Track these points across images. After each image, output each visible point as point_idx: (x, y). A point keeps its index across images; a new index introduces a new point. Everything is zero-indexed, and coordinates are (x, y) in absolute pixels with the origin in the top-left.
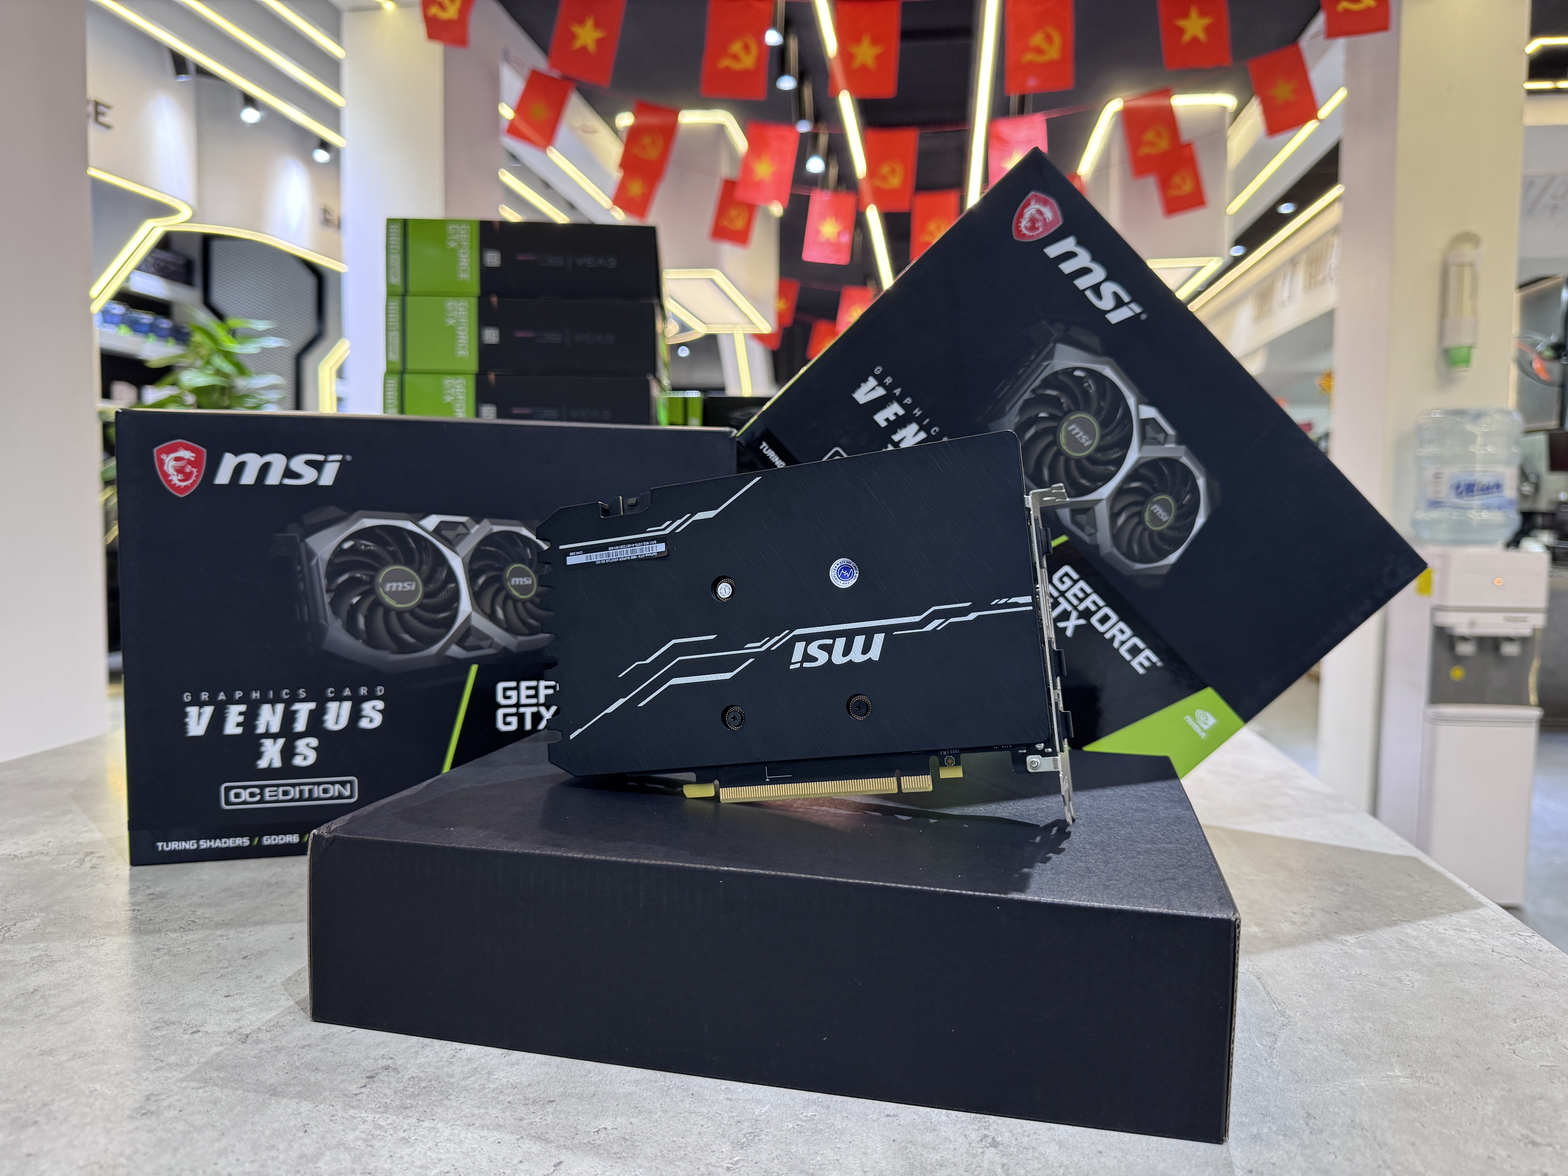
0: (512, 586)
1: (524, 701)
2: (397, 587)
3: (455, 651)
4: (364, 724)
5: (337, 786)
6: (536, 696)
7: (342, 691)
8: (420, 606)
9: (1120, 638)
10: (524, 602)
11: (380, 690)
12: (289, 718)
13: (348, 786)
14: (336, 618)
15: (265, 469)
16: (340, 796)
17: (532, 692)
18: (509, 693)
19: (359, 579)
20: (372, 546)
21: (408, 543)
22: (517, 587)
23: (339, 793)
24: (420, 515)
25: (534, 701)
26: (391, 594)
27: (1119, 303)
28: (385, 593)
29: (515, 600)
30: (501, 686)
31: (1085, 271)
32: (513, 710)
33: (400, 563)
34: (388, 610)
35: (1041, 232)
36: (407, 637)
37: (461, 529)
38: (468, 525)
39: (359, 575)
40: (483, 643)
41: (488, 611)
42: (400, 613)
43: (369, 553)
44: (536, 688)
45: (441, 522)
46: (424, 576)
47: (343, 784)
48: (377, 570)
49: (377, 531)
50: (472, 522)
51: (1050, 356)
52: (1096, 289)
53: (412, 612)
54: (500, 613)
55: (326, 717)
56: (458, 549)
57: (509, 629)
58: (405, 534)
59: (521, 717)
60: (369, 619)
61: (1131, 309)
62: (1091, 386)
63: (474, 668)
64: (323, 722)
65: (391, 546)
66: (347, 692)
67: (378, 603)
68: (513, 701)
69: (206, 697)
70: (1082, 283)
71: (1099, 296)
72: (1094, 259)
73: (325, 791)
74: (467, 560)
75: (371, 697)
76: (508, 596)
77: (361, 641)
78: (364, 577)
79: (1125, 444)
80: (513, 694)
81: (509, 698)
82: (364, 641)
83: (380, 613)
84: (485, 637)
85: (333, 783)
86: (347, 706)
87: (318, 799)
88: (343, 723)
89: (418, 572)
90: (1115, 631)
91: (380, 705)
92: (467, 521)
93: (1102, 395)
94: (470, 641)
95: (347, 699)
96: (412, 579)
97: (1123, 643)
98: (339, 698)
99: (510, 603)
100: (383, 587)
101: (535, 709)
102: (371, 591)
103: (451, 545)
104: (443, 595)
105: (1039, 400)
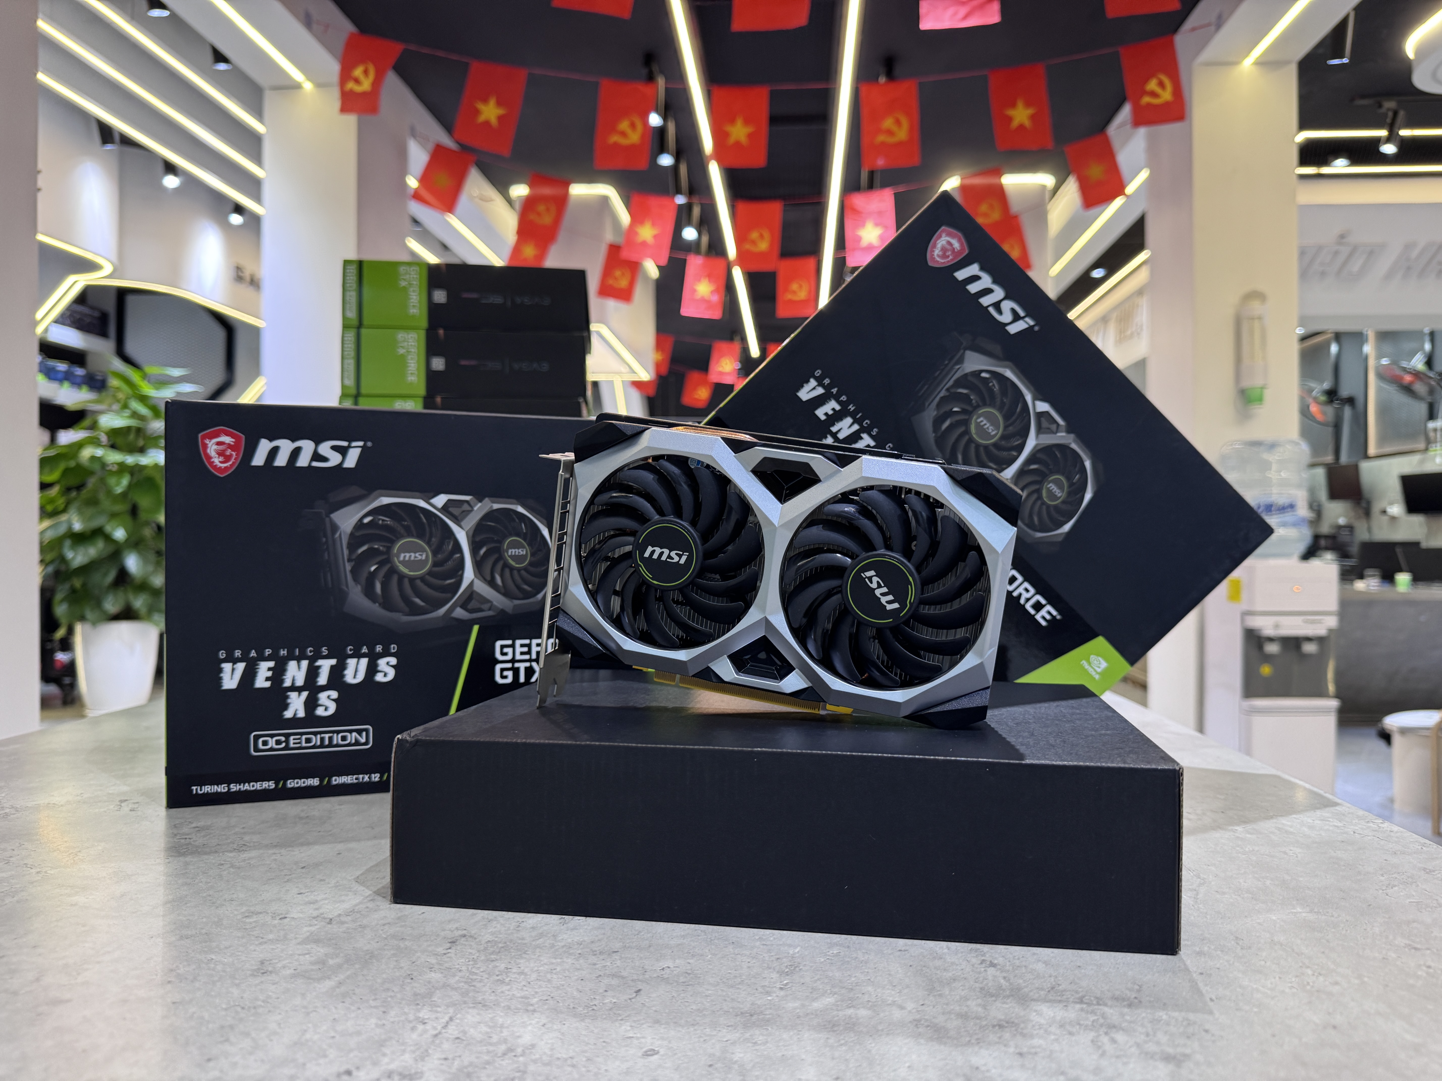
0: (509, 556)
1: (518, 657)
2: (410, 556)
3: (460, 613)
4: (379, 678)
5: (354, 734)
6: (529, 652)
7: (361, 649)
8: (430, 573)
9: (1025, 595)
10: (519, 570)
11: (394, 648)
12: (313, 673)
13: (364, 734)
14: (356, 584)
15: (296, 453)
16: (357, 743)
17: (526, 649)
18: (505, 650)
19: (377, 549)
20: (388, 521)
21: (420, 518)
22: (514, 557)
23: (356, 740)
24: (432, 494)
25: (527, 657)
26: (404, 563)
27: (1016, 317)
28: (400, 562)
29: (512, 569)
30: (499, 644)
31: (987, 291)
32: (509, 665)
33: (412, 536)
34: (402, 577)
35: (950, 260)
36: (417, 601)
37: (466, 507)
38: (472, 503)
39: (376, 546)
40: (485, 606)
41: (488, 578)
42: (412, 580)
43: (386, 528)
44: (529, 646)
45: (449, 500)
46: (433, 547)
47: (360, 732)
48: (393, 542)
49: (393, 508)
50: (475, 500)
51: (961, 361)
52: (997, 306)
53: (422, 578)
54: (499, 580)
55: (346, 672)
56: (463, 524)
57: (506, 593)
58: (418, 510)
59: (516, 671)
60: (385, 586)
61: (1026, 322)
62: (996, 386)
63: (476, 628)
64: (343, 676)
65: (405, 521)
66: (365, 650)
67: (393, 571)
68: (509, 657)
69: (239, 654)
70: (985, 301)
71: (1000, 312)
72: (995, 281)
73: (344, 738)
74: (471, 533)
75: (386, 653)
76: (506, 565)
77: (377, 604)
78: (381, 548)
79: (1024, 434)
80: (509, 650)
81: (506, 654)
82: (380, 604)
83: (395, 579)
84: (485, 600)
85: (351, 731)
86: (364, 662)
87: (337, 745)
88: (361, 677)
89: (428, 543)
90: (1021, 590)
91: (393, 661)
92: (471, 499)
93: (1004, 392)
94: (472, 605)
95: (364, 655)
96: (423, 550)
97: (1028, 600)
98: (358, 655)
99: (507, 572)
100: (398, 557)
101: (528, 664)
102: (388, 561)
103: (457, 521)
104: (450, 564)
105: (952, 397)
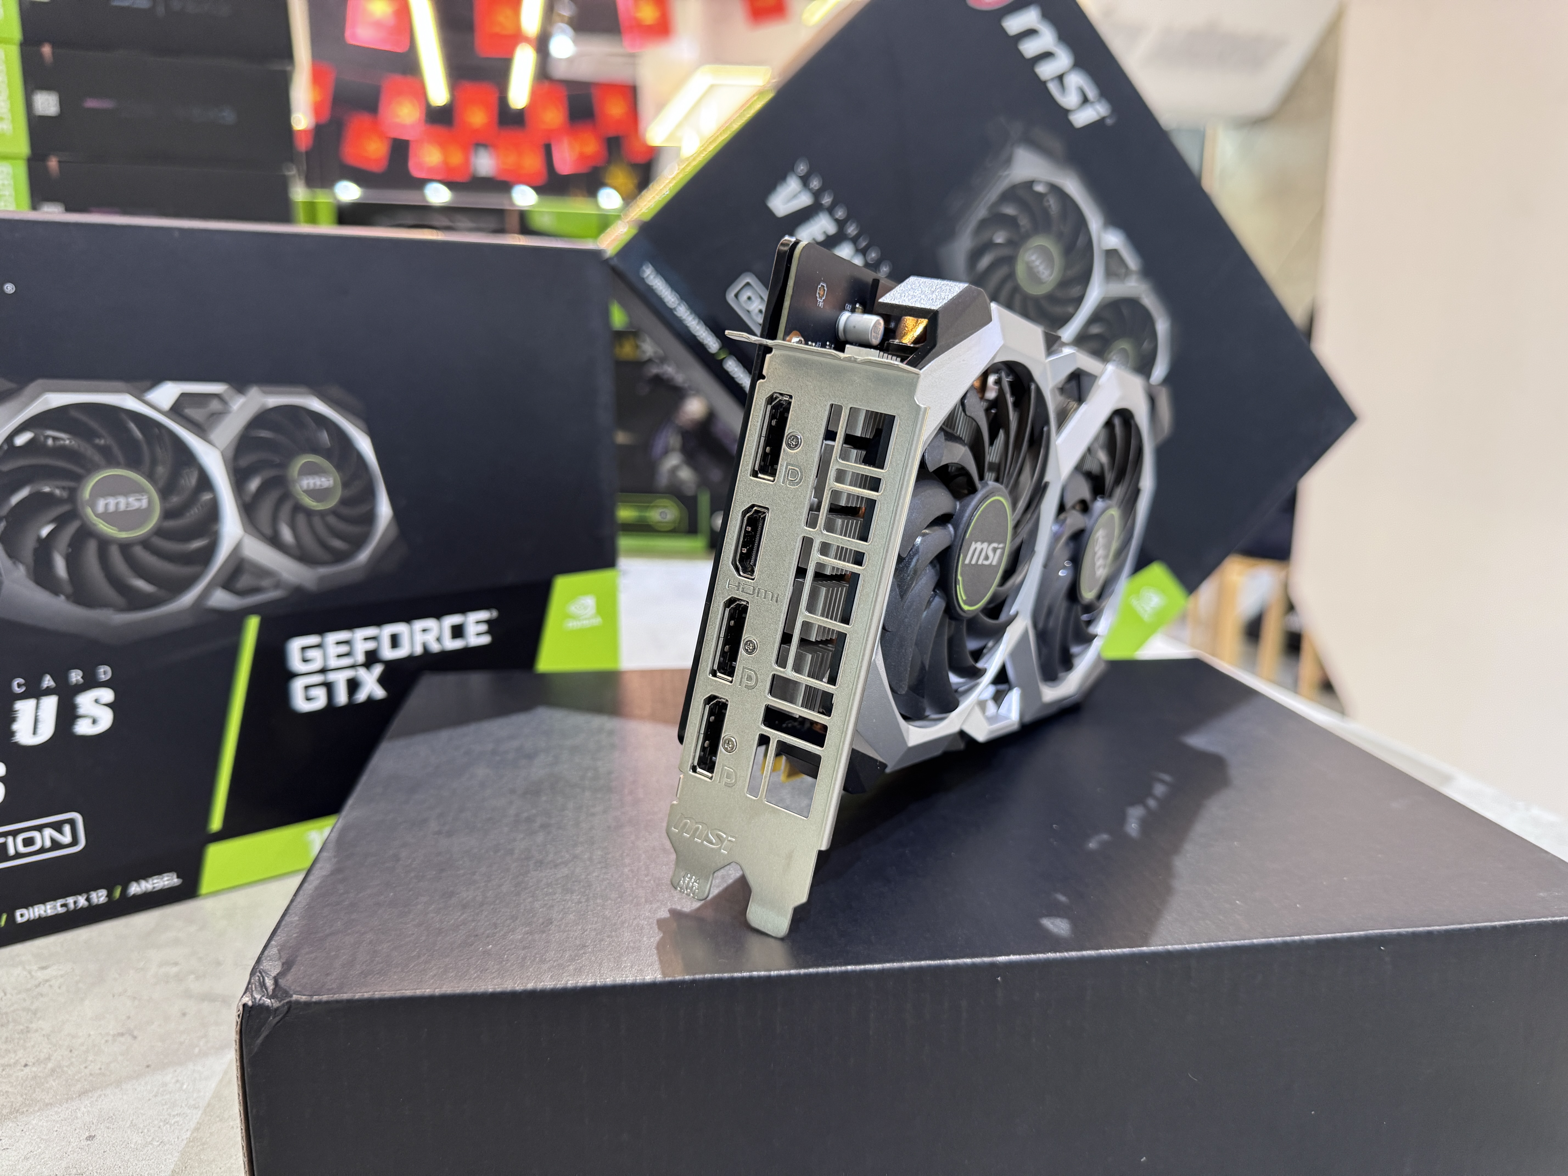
0: (305, 491)
2: (117, 504)
3: (221, 599)
4: (83, 728)
5: (48, 832)
7: (40, 680)
8: (159, 532)
10: (322, 514)
11: (104, 672)
13: (67, 828)
14: (14, 563)
19: (50, 495)
20: (66, 439)
21: (128, 431)
22: (311, 493)
24: (148, 383)
26: (106, 516)
27: (1085, 101)
28: (97, 515)
29: (309, 513)
31: (1048, 55)
33: (117, 465)
34: (104, 543)
36: (141, 584)
37: (215, 405)
38: (226, 397)
39: (47, 489)
40: (265, 583)
41: (268, 531)
42: (125, 547)
43: (61, 452)
45: (183, 395)
46: (161, 483)
47: (58, 827)
48: (79, 479)
49: (74, 413)
50: (232, 392)
51: (1008, 162)
52: (1060, 80)
53: (145, 543)
54: (287, 534)
55: (15, 727)
56: (213, 436)
57: (302, 556)
58: (124, 416)
60: (72, 562)
61: (1096, 110)
62: (1053, 204)
63: (253, 623)
64: (12, 734)
65: (99, 437)
66: (48, 682)
67: (85, 533)
70: (1044, 71)
71: (1063, 90)
72: (1059, 40)
74: (230, 454)
75: (90, 684)
76: (298, 508)
77: (62, 597)
78: (58, 492)
79: (1085, 278)
82: (68, 597)
83: (92, 548)
84: (263, 572)
85: (39, 828)
86: (50, 704)
88: (47, 731)
89: (151, 477)
91: (107, 695)
92: (225, 391)
93: (1064, 214)
94: (244, 581)
95: (48, 692)
96: (140, 490)
98: (35, 692)
99: (301, 519)
100: (93, 506)
102: (73, 514)
103: (200, 430)
104: (194, 514)
105: (996, 219)
